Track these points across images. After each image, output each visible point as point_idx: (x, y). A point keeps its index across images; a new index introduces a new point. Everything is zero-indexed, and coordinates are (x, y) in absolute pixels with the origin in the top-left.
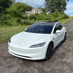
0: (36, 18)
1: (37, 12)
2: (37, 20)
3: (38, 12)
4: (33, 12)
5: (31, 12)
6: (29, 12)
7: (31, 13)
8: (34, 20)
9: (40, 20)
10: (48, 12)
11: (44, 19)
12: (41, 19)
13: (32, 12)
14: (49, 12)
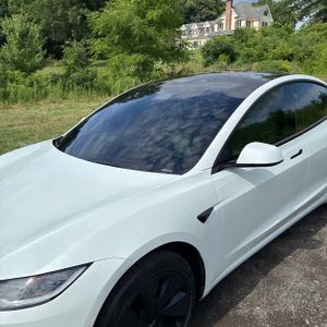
0: (238, 54)
1: (243, 24)
2: (239, 60)
3: (248, 23)
4: (224, 22)
5: (216, 26)
6: (207, 24)
7: (216, 30)
8: (224, 63)
9: (253, 61)
10: (301, 19)
11: (274, 58)
12: (260, 58)
13: (220, 25)
14: (306, 19)
